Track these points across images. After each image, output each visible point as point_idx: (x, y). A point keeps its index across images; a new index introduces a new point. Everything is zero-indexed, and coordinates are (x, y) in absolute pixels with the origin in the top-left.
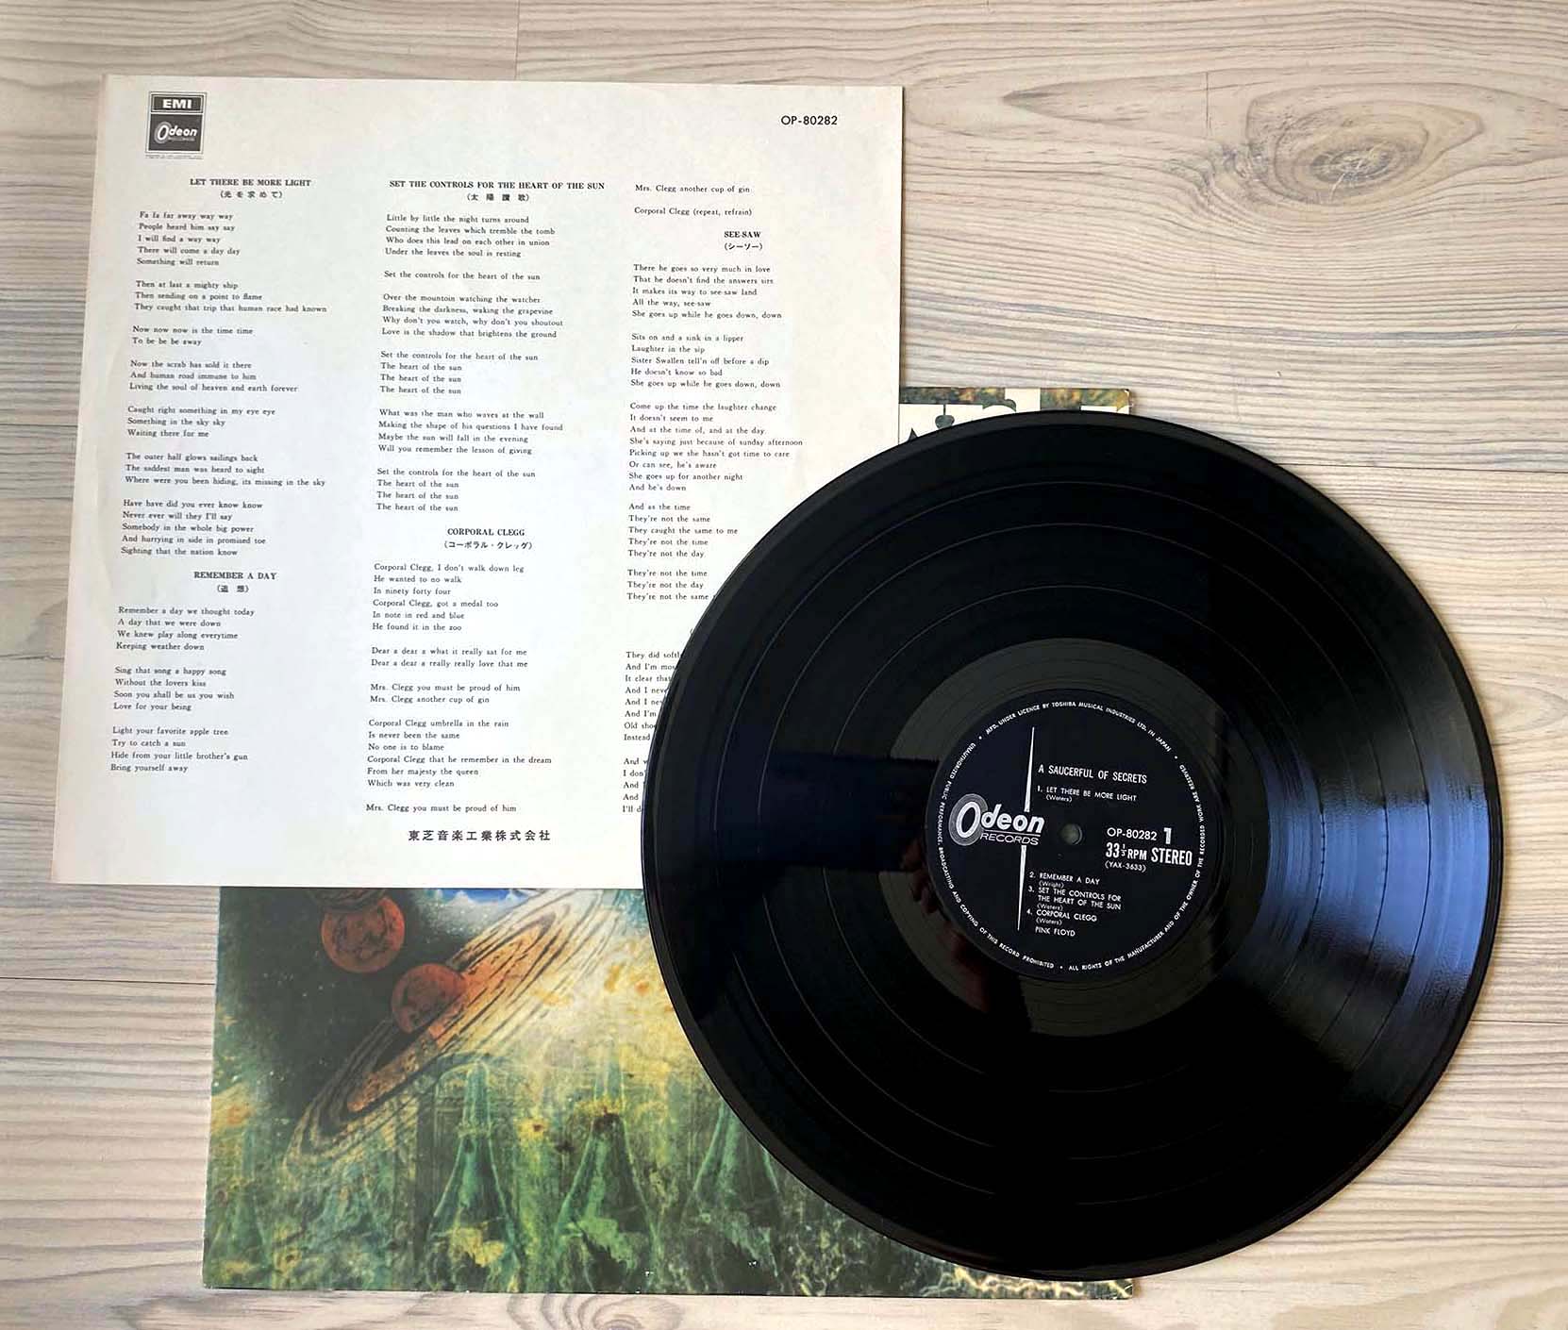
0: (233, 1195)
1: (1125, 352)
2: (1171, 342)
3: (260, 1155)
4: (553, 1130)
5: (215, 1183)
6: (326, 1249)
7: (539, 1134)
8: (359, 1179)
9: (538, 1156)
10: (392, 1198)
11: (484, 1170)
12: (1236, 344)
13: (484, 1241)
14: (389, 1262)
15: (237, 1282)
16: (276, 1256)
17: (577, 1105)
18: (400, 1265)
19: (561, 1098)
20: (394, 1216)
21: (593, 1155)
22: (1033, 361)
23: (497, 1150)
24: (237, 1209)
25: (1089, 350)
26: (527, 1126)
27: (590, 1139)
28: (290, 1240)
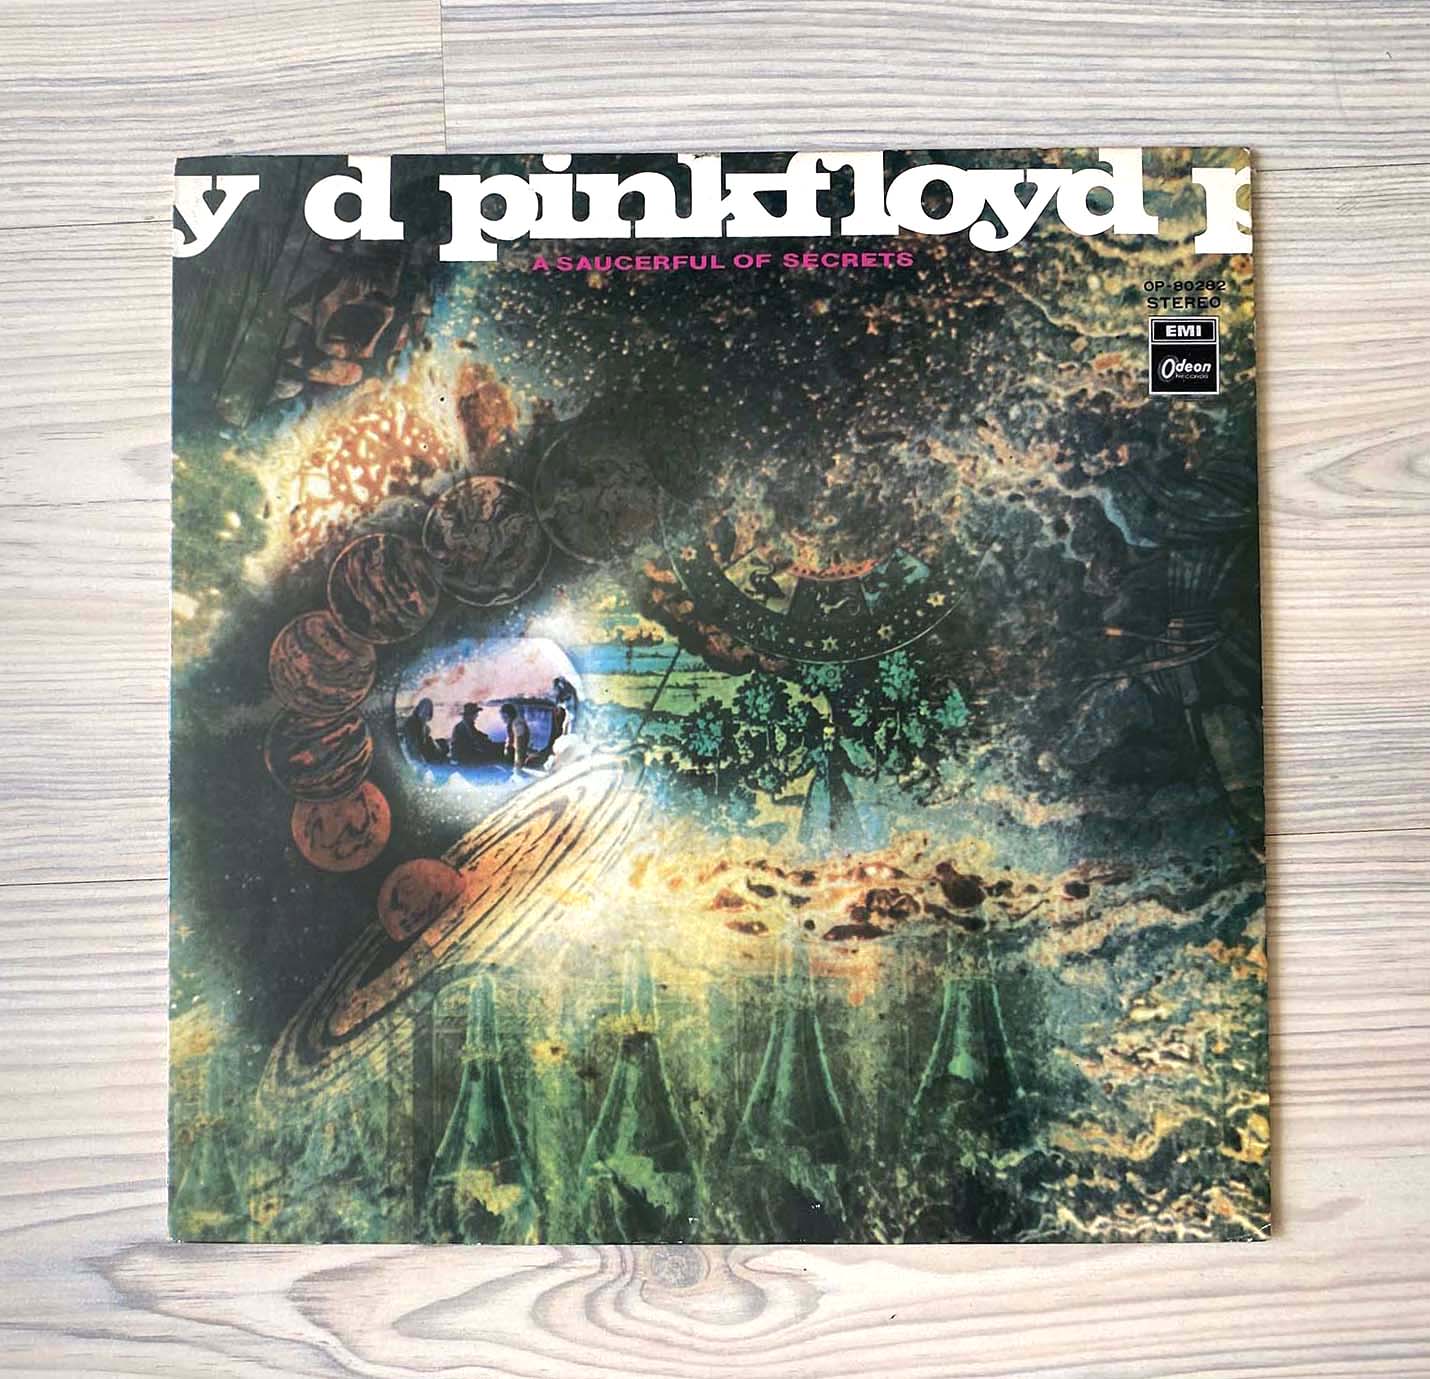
0: (201, 1135)
1: (1200, 42)
2: (1254, 27)
3: (229, 1087)
4: (575, 1053)
5: (177, 1121)
6: (311, 1196)
7: (559, 1057)
8: (347, 1115)
9: (557, 1084)
10: (385, 1135)
11: (493, 1101)
12: (1333, 22)
13: (497, 1184)
14: (384, 1211)
15: (210, 1237)
16: (252, 1205)
17: (601, 1022)
18: (398, 1213)
19: (582, 1014)
20: (389, 1156)
21: (622, 1081)
22: (1088, 61)
23: (508, 1077)
24: (205, 1151)
25: (1155, 42)
26: (543, 1048)
27: (618, 1062)
28: (267, 1186)
